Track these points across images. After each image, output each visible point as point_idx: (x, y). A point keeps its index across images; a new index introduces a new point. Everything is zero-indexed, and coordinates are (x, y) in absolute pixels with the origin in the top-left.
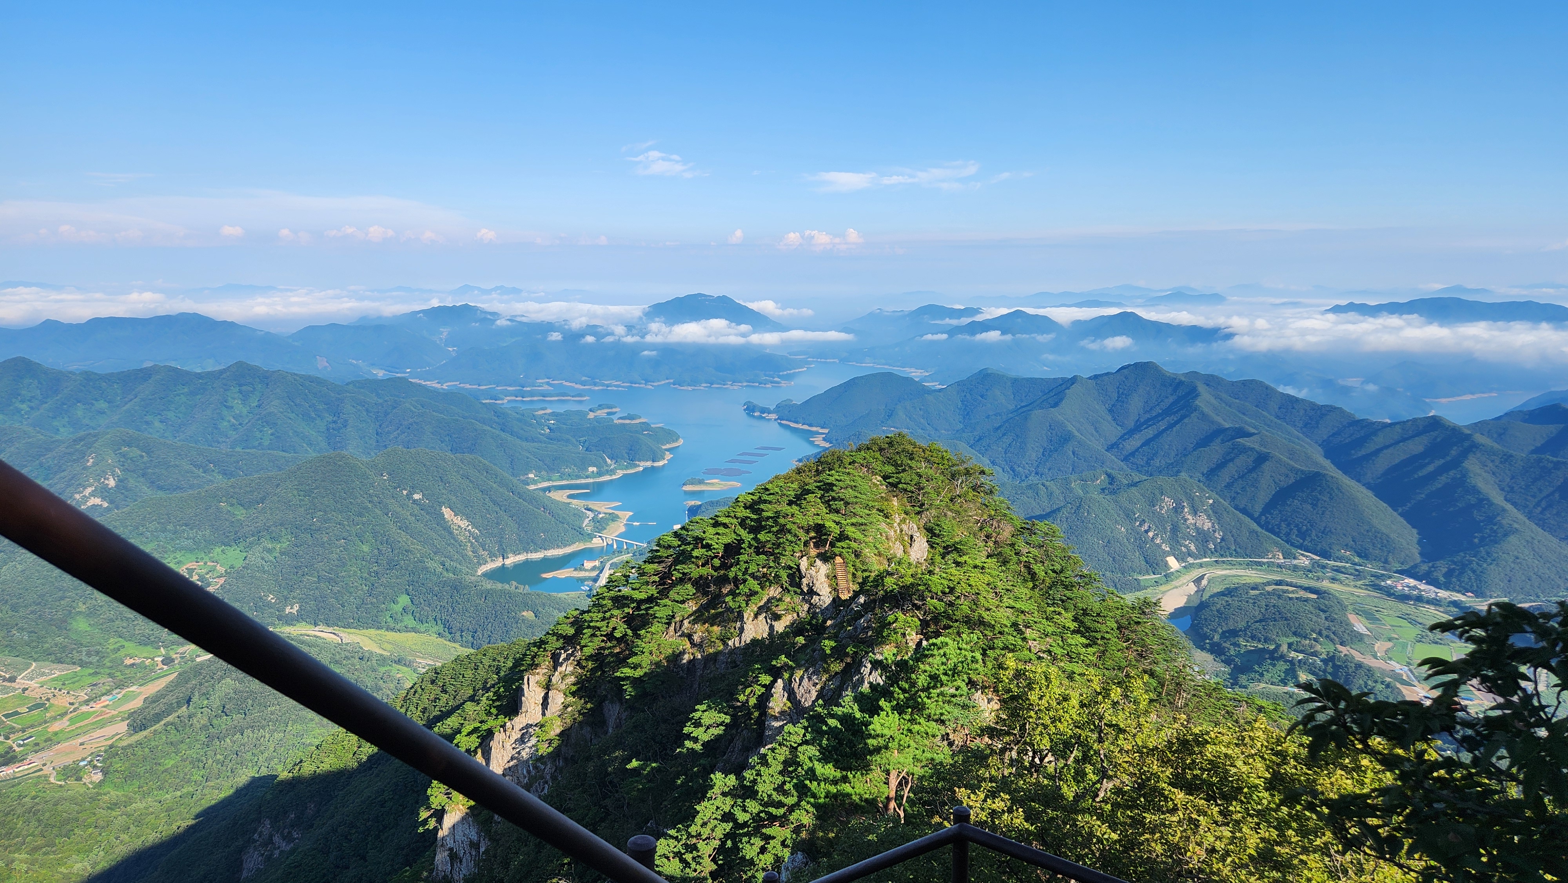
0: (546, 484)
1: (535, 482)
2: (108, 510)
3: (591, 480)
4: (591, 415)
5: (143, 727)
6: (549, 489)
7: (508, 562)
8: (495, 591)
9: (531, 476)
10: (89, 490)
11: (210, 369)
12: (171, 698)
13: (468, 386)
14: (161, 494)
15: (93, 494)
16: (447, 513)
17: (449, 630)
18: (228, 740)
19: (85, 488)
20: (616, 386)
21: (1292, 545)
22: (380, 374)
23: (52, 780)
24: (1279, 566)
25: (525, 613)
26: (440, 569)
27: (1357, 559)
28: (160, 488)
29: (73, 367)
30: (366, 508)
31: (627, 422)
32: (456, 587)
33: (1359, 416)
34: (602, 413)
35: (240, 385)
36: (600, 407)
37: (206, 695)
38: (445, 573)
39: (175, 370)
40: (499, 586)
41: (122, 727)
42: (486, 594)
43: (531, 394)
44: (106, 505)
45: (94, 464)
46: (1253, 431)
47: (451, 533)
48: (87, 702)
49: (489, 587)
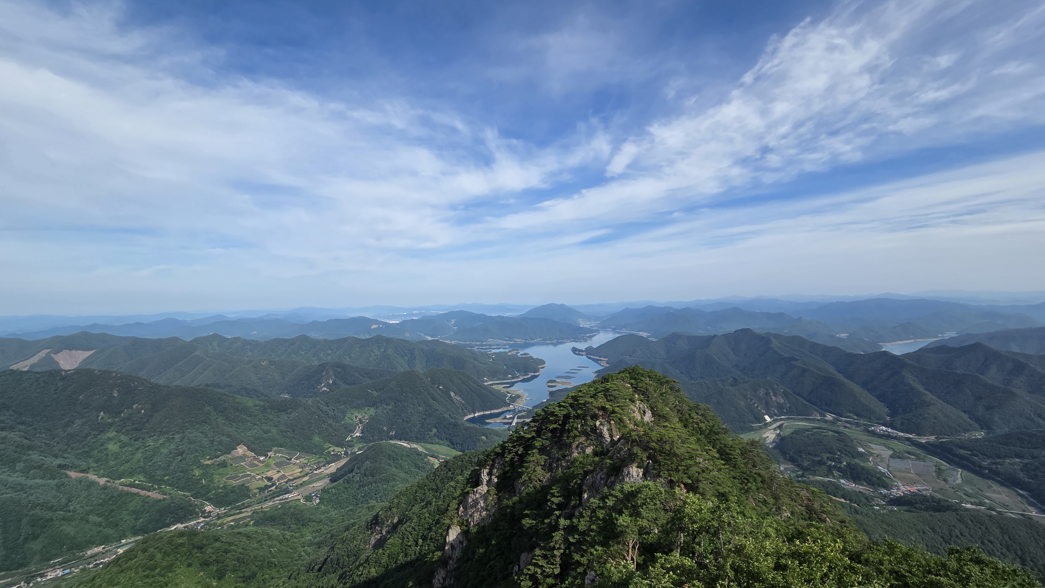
0: (491, 382)
1: (486, 381)
2: (329, 392)
3: (509, 381)
4: (509, 354)
5: (335, 481)
6: (492, 384)
7: (476, 415)
8: (470, 427)
9: (485, 379)
10: (323, 384)
11: (368, 337)
12: (346, 469)
13: (461, 342)
14: (348, 386)
15: (324, 386)
16: (452, 394)
17: (453, 444)
18: (366, 488)
19: (322, 384)
20: (519, 341)
21: (824, 410)
22: (429, 338)
23: (301, 501)
24: (818, 420)
25: (482, 437)
26: (449, 418)
27: (855, 417)
28: (348, 384)
29: (321, 338)
30: (422, 392)
31: (524, 356)
32: (455, 425)
33: (849, 351)
34: (514, 352)
35: (378, 344)
36: (513, 350)
37: (359, 468)
38: (451, 419)
39: (355, 338)
40: (472, 425)
41: (327, 480)
42: (467, 429)
43: (486, 345)
44: (328, 390)
45: (326, 374)
46: (799, 358)
47: (454, 402)
48: (316, 470)
49: (468, 425)
